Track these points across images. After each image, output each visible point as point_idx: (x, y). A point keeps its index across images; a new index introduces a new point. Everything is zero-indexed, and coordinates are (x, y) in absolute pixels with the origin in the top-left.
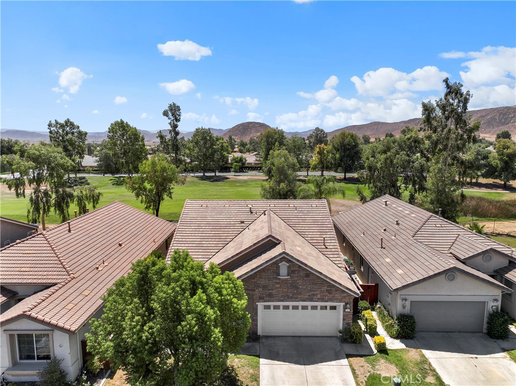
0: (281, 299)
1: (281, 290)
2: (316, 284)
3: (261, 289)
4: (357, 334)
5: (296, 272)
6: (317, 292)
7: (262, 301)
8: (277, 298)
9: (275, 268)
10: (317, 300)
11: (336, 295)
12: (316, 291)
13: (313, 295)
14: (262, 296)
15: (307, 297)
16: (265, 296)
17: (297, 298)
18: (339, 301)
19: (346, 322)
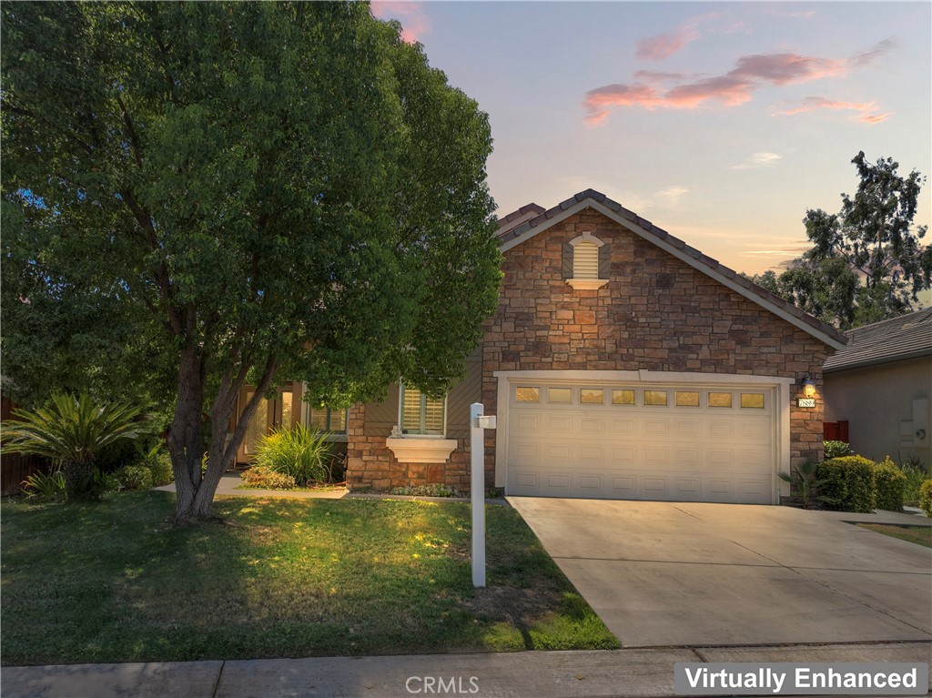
0: (579, 359)
1: (577, 328)
2: (695, 310)
3: (508, 326)
4: (852, 477)
5: (628, 270)
6: (698, 339)
7: (511, 365)
8: (564, 357)
9: (558, 255)
10: (698, 364)
11: (765, 350)
12: (694, 333)
13: (687, 348)
14: (513, 348)
15: (665, 354)
16: (522, 347)
17: (631, 358)
18: (773, 371)
19: (801, 445)
